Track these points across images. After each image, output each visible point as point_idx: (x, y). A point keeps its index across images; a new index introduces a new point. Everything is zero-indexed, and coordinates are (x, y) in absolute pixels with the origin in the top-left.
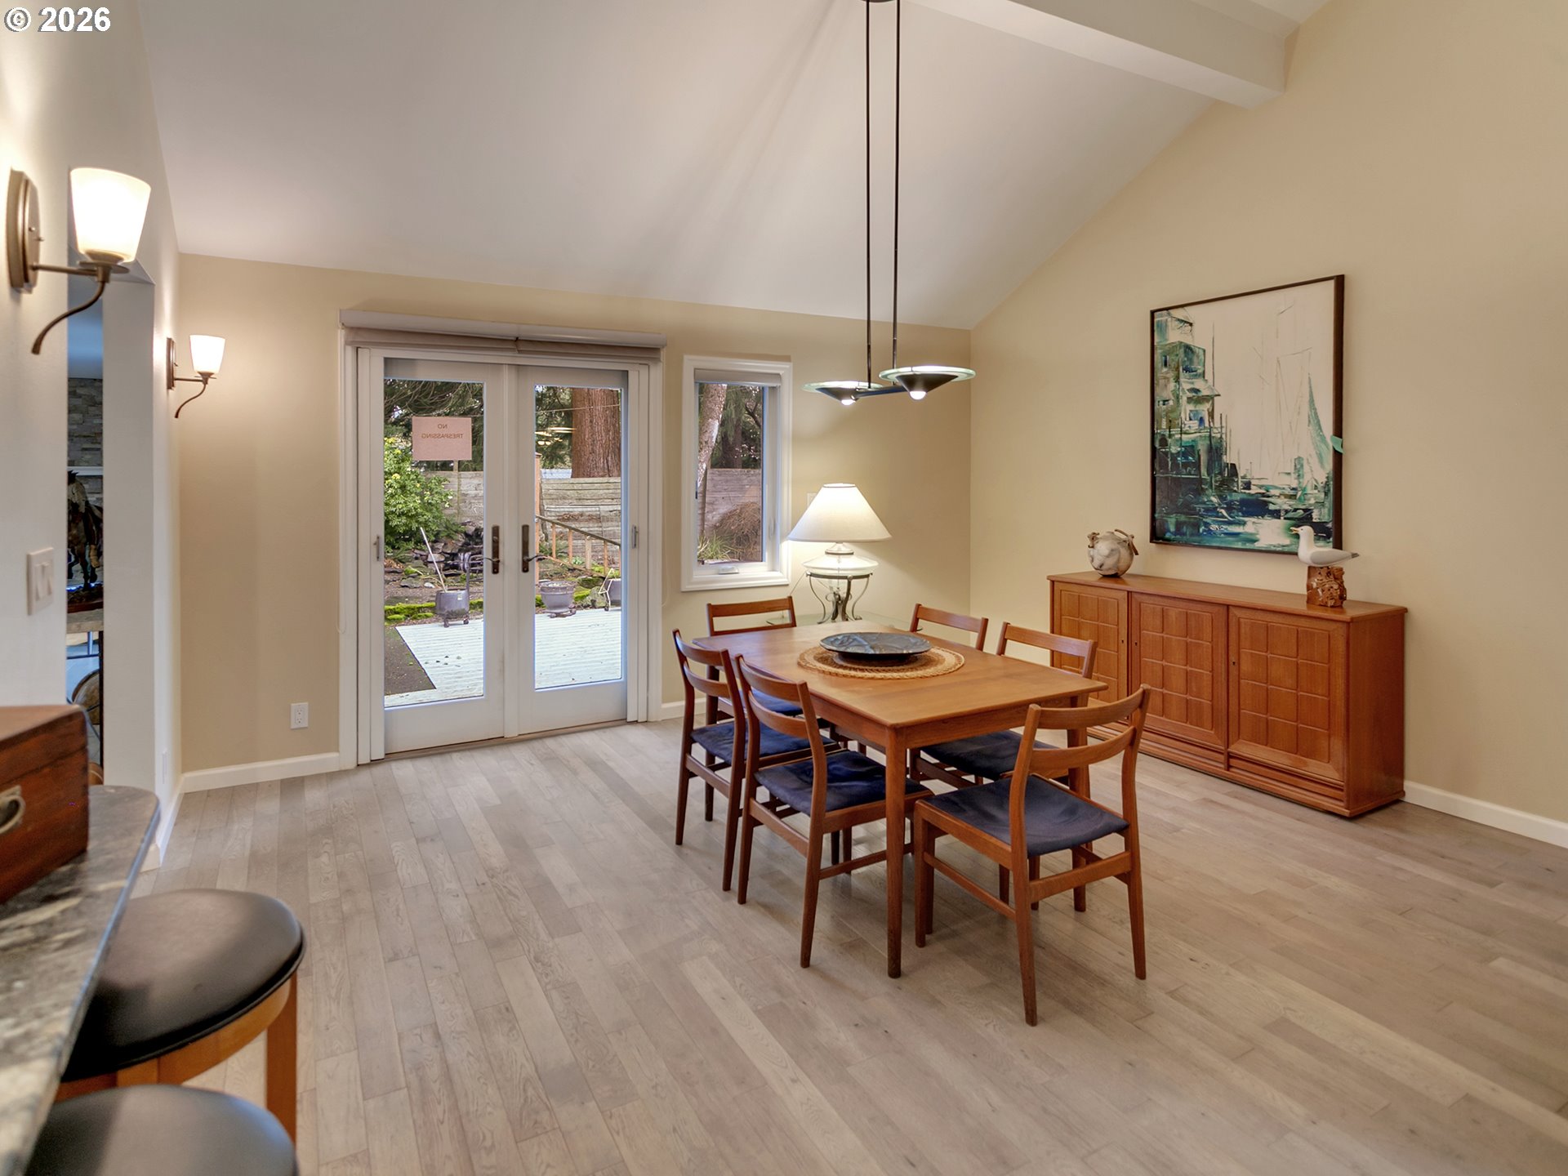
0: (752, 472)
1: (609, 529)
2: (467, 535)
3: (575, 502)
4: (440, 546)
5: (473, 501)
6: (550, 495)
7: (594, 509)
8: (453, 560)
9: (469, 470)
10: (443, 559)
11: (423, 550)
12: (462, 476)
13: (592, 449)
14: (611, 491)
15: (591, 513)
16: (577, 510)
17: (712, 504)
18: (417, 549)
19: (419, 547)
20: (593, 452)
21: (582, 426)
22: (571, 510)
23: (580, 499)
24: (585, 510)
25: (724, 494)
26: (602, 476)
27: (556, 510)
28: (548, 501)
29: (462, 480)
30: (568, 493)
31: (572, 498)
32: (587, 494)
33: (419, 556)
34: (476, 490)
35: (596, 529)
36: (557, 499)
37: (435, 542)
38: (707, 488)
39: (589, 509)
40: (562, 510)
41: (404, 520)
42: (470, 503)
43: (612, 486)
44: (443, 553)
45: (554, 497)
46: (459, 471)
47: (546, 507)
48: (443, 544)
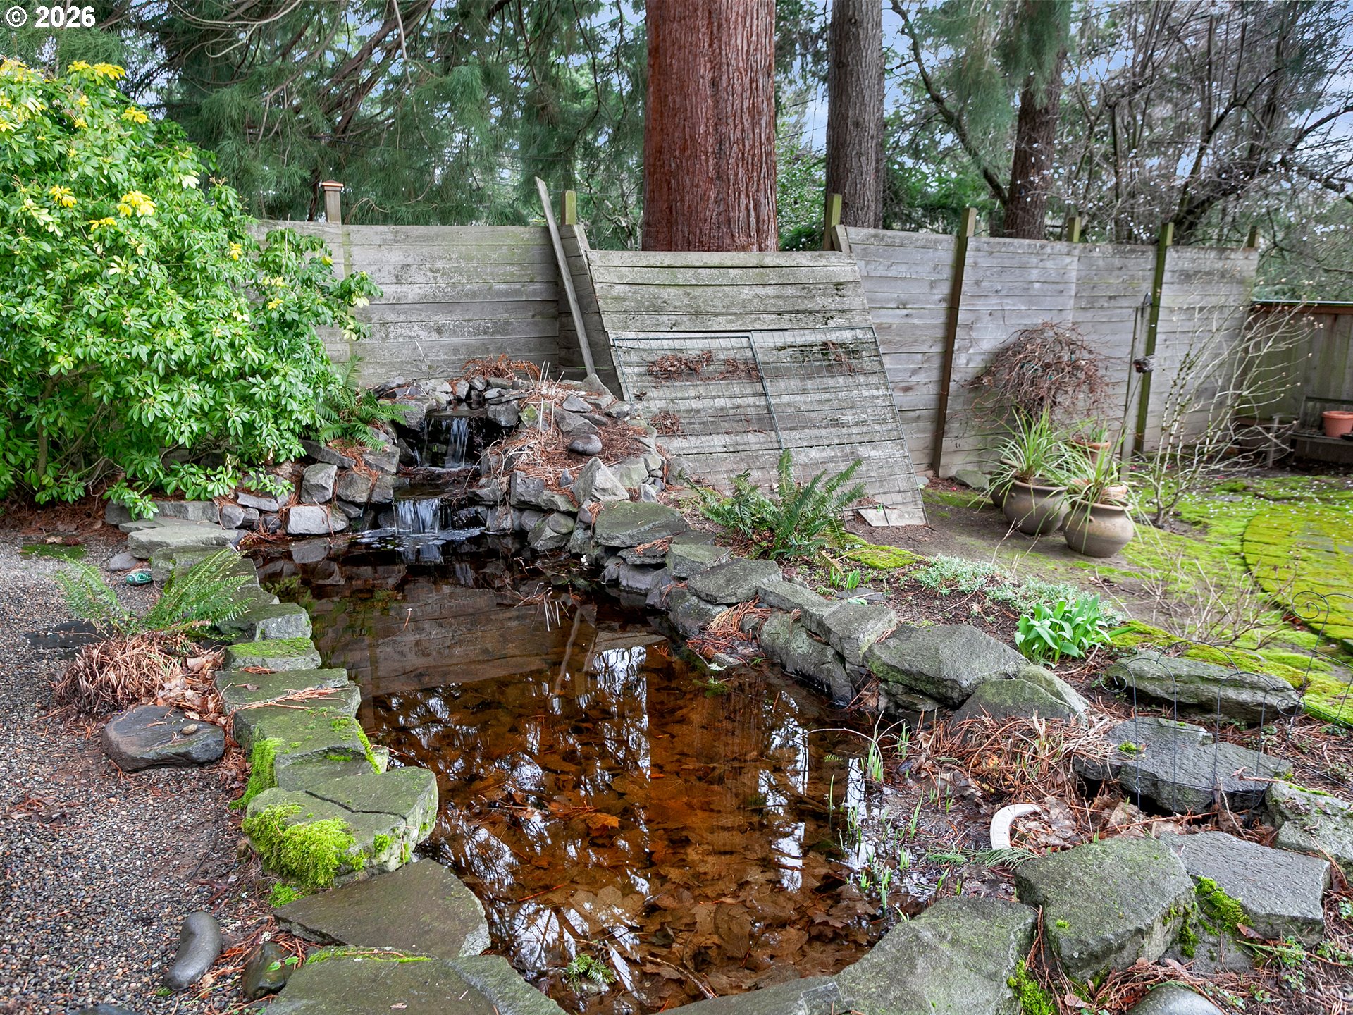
0: (1048, 250)
1: (785, 399)
2: (402, 431)
3: (686, 323)
4: (324, 476)
5: (392, 317)
6: (617, 298)
7: (735, 343)
8: (375, 525)
9: (372, 222)
10: (341, 525)
11: (269, 495)
12: (355, 238)
13: (718, 168)
14: (771, 291)
15: (732, 355)
16: (695, 346)
17: (970, 327)
18: (248, 491)
19: (252, 485)
20: (720, 175)
21: (685, 97)
22: (677, 344)
23: (697, 314)
24: (715, 344)
25: (993, 303)
26: (744, 248)
27: (642, 345)
28: (615, 318)
29: (355, 250)
30: (668, 293)
31: (675, 311)
32: (713, 298)
33: (255, 515)
34: (398, 282)
35: (752, 400)
36: (638, 312)
37: (306, 461)
38: (964, 288)
39: (723, 343)
40: (655, 344)
41: (193, 394)
42: (384, 324)
43: (772, 277)
44: (338, 502)
45: (628, 305)
46: (343, 222)
47: (611, 336)
48: (333, 470)
